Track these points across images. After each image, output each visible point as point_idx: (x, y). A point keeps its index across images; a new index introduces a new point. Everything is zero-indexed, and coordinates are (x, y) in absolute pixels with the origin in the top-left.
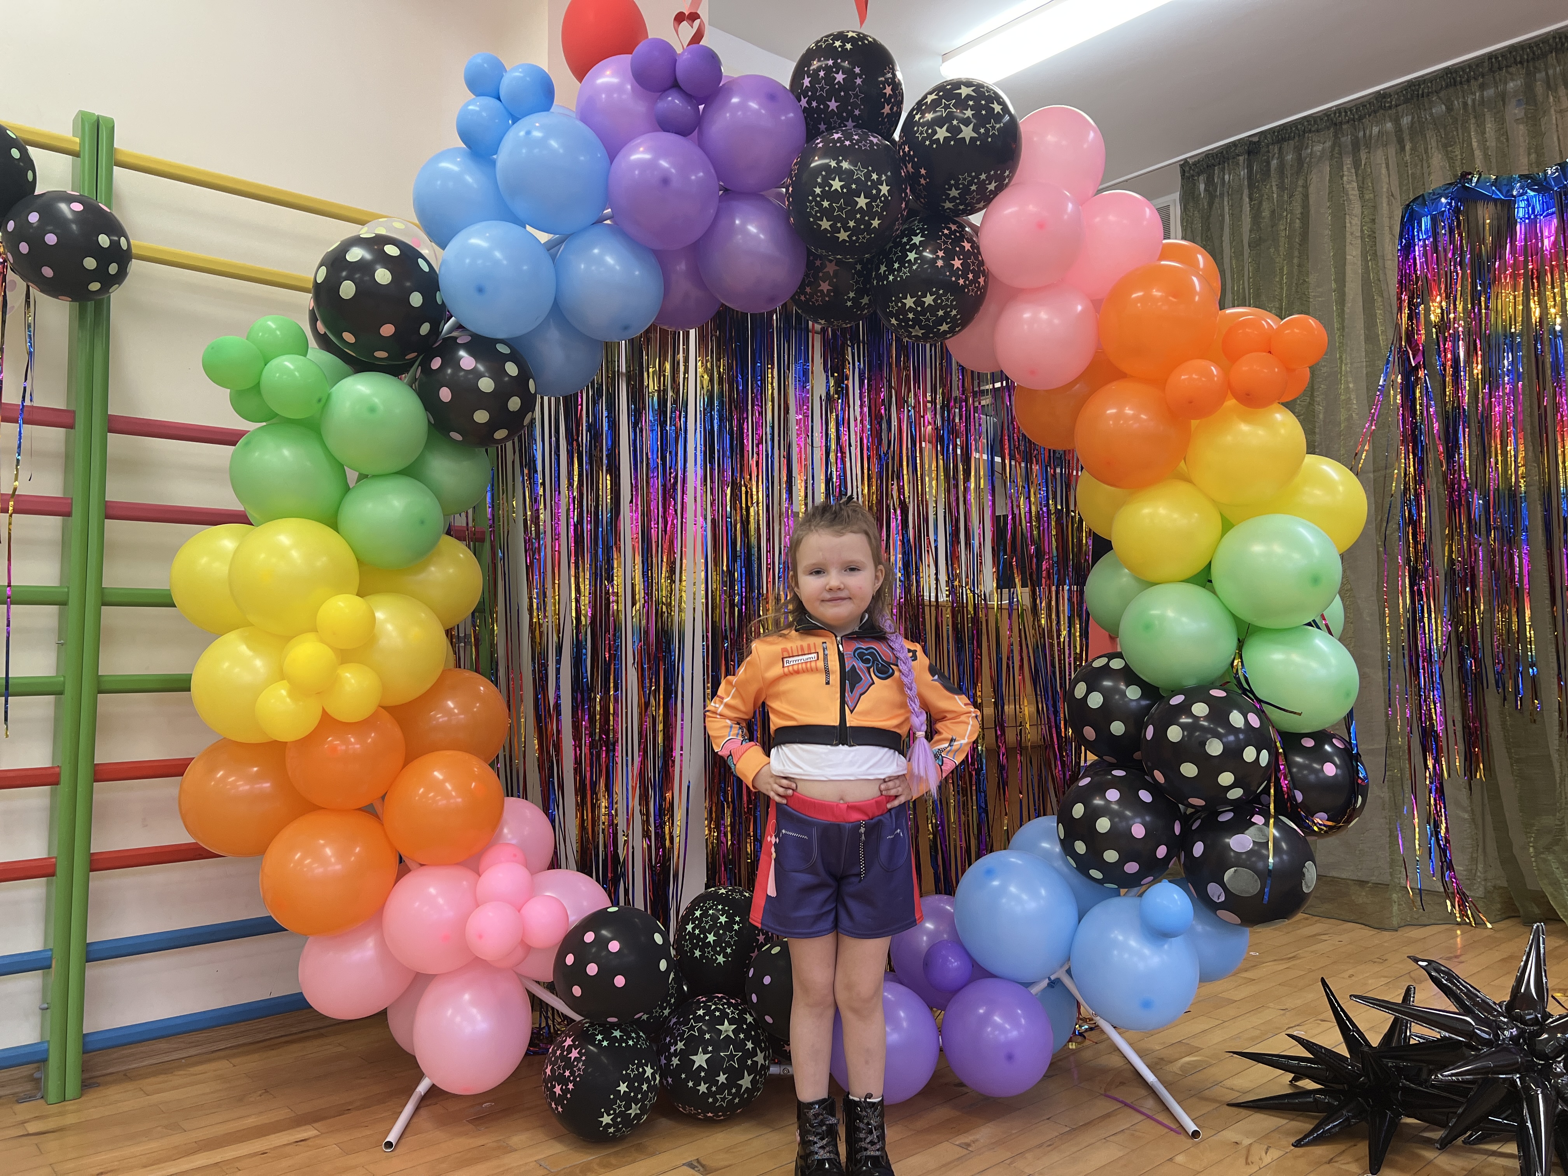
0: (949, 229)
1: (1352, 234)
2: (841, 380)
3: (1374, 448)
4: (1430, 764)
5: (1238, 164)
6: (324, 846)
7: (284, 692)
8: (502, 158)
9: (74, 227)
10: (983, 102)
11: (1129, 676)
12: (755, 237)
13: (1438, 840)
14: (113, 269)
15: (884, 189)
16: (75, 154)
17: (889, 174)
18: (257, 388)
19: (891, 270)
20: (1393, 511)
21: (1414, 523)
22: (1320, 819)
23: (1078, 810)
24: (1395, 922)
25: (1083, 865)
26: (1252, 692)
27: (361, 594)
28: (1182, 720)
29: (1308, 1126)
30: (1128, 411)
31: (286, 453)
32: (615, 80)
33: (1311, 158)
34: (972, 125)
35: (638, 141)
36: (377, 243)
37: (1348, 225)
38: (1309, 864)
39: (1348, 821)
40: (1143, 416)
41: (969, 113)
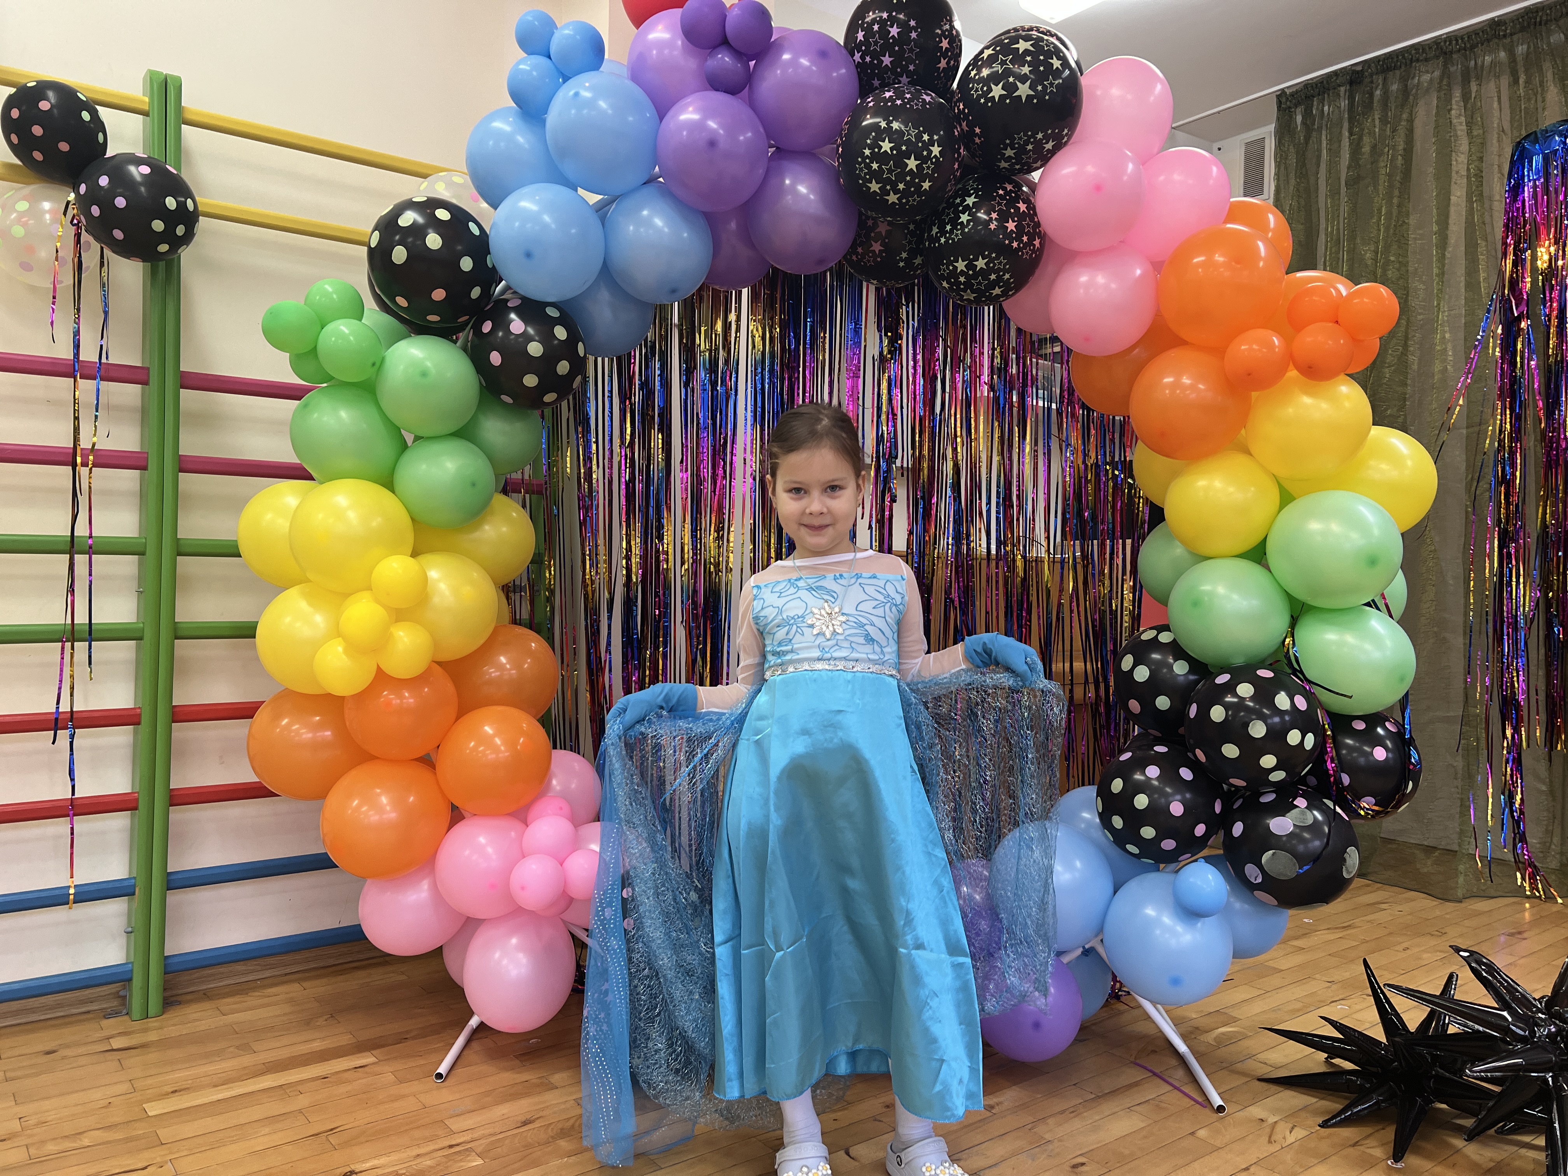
0: (1004, 189)
1: (1457, 172)
2: (895, 338)
3: (1469, 402)
4: (1509, 733)
5: (1339, 95)
6: (379, 795)
7: (340, 649)
8: (553, 117)
9: (143, 189)
10: (1042, 58)
11: (1177, 650)
12: (805, 197)
13: (1512, 812)
14: (180, 230)
15: (936, 150)
16: (145, 114)
17: (942, 133)
18: (314, 351)
19: (943, 232)
20: (1485, 470)
21: (1507, 482)
22: (1367, 803)
23: (1117, 785)
24: (1460, 893)
25: (1120, 839)
26: (1302, 672)
27: (415, 554)
28: (1227, 699)
29: (1336, 1106)
30: (1186, 381)
31: (343, 414)
32: (666, 36)
33: (1417, 90)
34: (1028, 83)
35: (689, 100)
36: (430, 205)
37: (1454, 163)
38: (1351, 850)
39: (1397, 806)
40: (1201, 386)
41: (1026, 70)
